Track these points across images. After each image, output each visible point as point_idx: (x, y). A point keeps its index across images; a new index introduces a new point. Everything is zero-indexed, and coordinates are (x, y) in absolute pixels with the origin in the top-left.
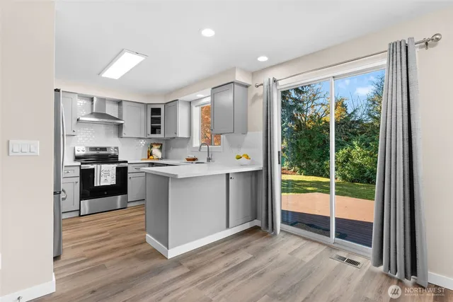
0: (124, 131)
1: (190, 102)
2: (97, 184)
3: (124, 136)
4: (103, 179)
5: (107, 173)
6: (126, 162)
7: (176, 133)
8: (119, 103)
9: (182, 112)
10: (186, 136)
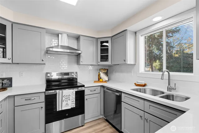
0: (81, 60)
1: (136, 33)
2: (59, 109)
3: (81, 63)
4: (64, 103)
5: (68, 98)
6: (83, 86)
7: (125, 61)
8: (78, 38)
9: (130, 42)
10: (132, 63)
